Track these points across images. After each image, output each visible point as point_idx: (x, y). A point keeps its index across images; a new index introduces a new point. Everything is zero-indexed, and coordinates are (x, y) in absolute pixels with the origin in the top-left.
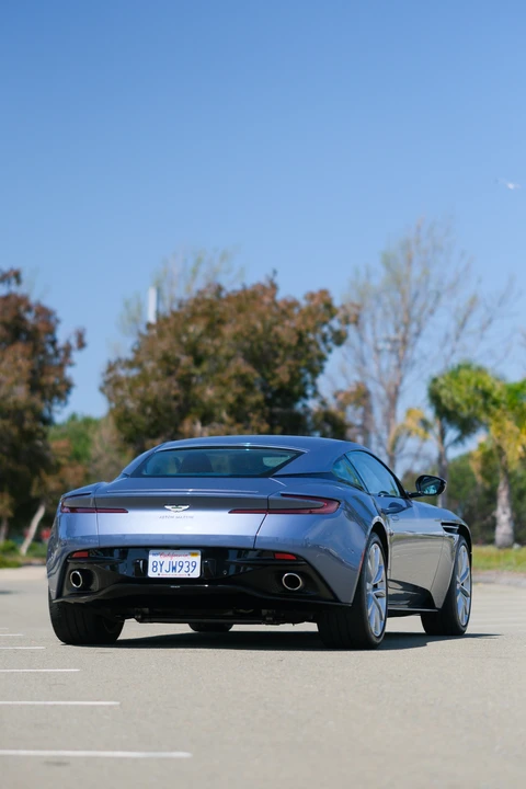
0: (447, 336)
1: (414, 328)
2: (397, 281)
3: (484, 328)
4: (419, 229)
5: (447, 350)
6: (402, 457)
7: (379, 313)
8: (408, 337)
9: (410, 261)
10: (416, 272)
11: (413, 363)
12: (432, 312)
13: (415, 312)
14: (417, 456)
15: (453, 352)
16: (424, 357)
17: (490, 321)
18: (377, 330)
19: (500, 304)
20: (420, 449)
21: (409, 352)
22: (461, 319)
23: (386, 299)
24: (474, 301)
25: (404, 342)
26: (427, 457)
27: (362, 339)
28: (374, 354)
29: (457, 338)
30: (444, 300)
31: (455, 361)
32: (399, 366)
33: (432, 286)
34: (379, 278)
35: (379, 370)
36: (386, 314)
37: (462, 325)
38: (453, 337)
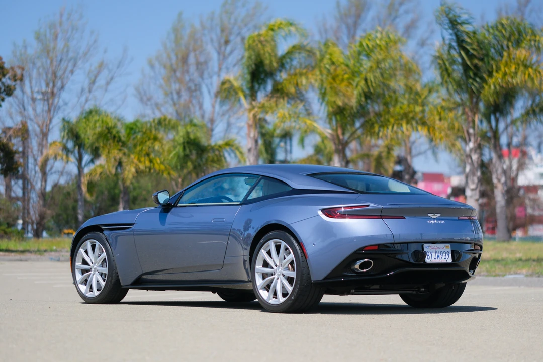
0: (83, 90)
1: (59, 84)
2: (47, 51)
3: (108, 84)
4: (61, 15)
5: (83, 99)
6: (51, 174)
7: (34, 73)
8: (55, 90)
9: (56, 37)
10: (60, 44)
11: (59, 108)
12: (72, 72)
13: (59, 73)
14: (62, 173)
15: (87, 100)
16: (66, 104)
17: (112, 79)
18: (34, 85)
19: (118, 67)
20: (64, 168)
21: (56, 100)
22: (93, 78)
23: (39, 64)
24: (101, 66)
25: (53, 93)
26: (69, 174)
27: (23, 92)
28: (31, 102)
29: (90, 91)
30: (80, 63)
31: (88, 107)
32: (49, 110)
33: (71, 55)
34: (33, 48)
35: (35, 113)
36: (39, 74)
37: (94, 82)
38: (87, 90)
